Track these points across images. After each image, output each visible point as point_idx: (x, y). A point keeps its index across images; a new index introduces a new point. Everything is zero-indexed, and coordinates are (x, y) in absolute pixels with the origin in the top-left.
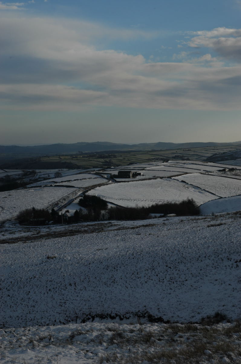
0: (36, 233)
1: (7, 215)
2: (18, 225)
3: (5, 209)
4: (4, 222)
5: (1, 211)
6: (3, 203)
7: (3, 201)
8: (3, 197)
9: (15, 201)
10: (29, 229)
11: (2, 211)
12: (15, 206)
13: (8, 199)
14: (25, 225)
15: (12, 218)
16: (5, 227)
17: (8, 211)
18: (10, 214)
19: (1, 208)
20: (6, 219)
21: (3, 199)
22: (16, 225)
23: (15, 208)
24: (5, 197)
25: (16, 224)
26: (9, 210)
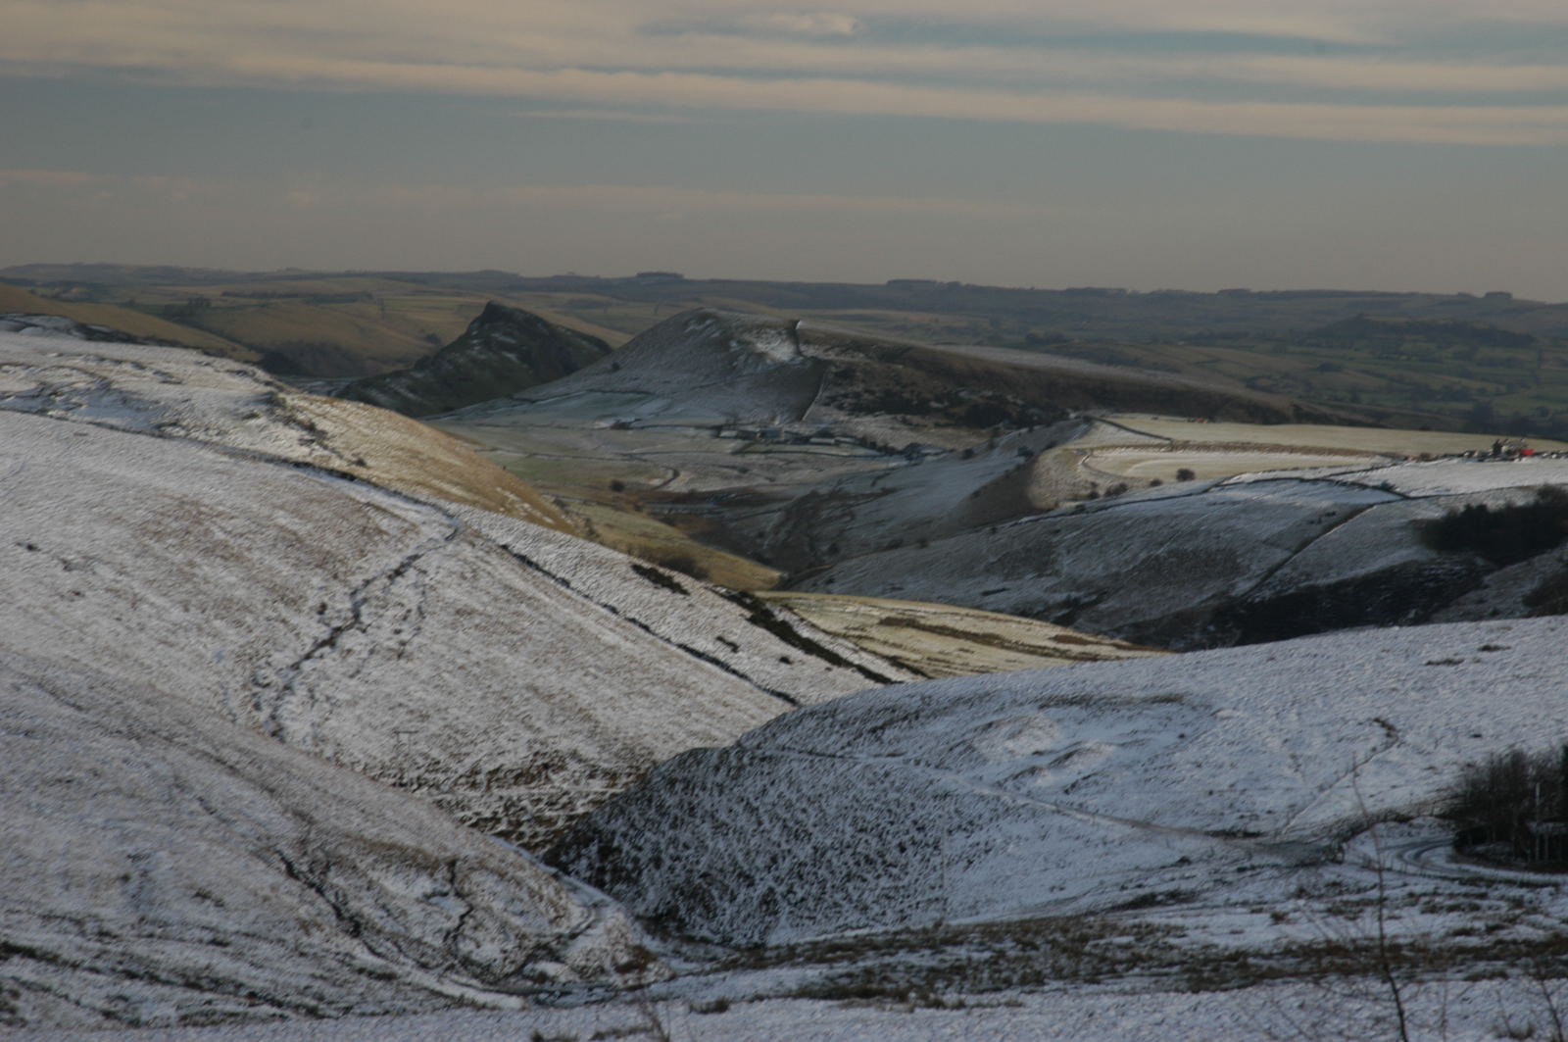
0: (1479, 925)
1: (1401, 781)
2: (1439, 858)
3: (1409, 738)
4: (1354, 830)
5: (1374, 749)
6: (1413, 695)
7: (1419, 685)
8: (1436, 657)
9: (1501, 688)
10: (1476, 890)
11: (1380, 755)
12: (1484, 722)
13: (1464, 673)
14: (1483, 859)
15: (1424, 804)
16: (1340, 863)
17: (1418, 759)
18: (1426, 773)
19: (1384, 731)
20: (1386, 805)
21: (1426, 671)
22: (1424, 855)
23: (1477, 736)
24: (1449, 662)
25: (1430, 845)
26: (1431, 748)
